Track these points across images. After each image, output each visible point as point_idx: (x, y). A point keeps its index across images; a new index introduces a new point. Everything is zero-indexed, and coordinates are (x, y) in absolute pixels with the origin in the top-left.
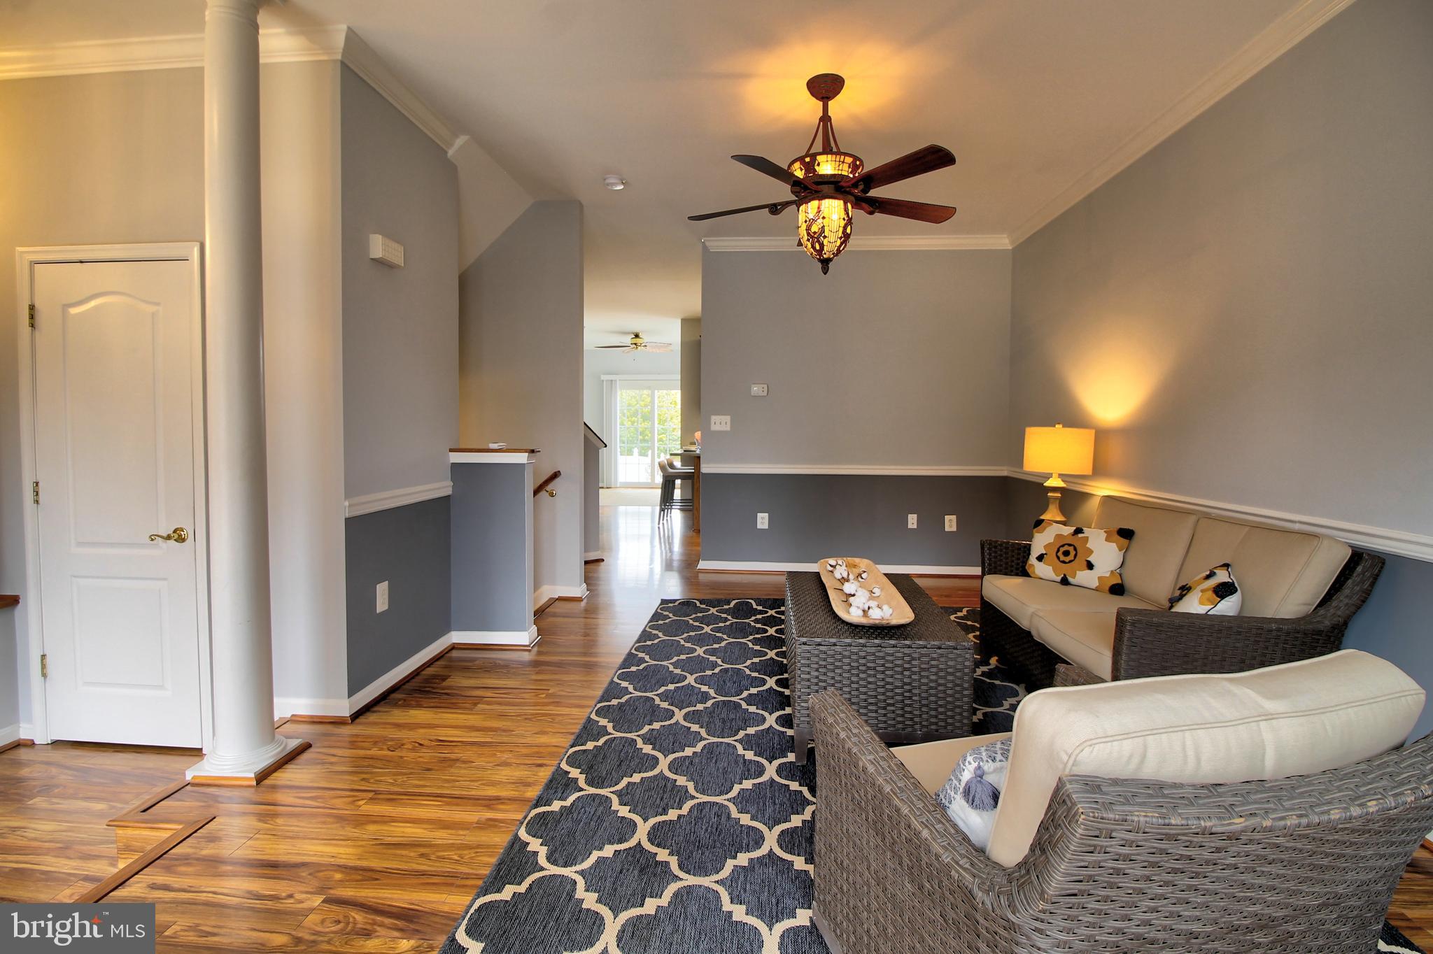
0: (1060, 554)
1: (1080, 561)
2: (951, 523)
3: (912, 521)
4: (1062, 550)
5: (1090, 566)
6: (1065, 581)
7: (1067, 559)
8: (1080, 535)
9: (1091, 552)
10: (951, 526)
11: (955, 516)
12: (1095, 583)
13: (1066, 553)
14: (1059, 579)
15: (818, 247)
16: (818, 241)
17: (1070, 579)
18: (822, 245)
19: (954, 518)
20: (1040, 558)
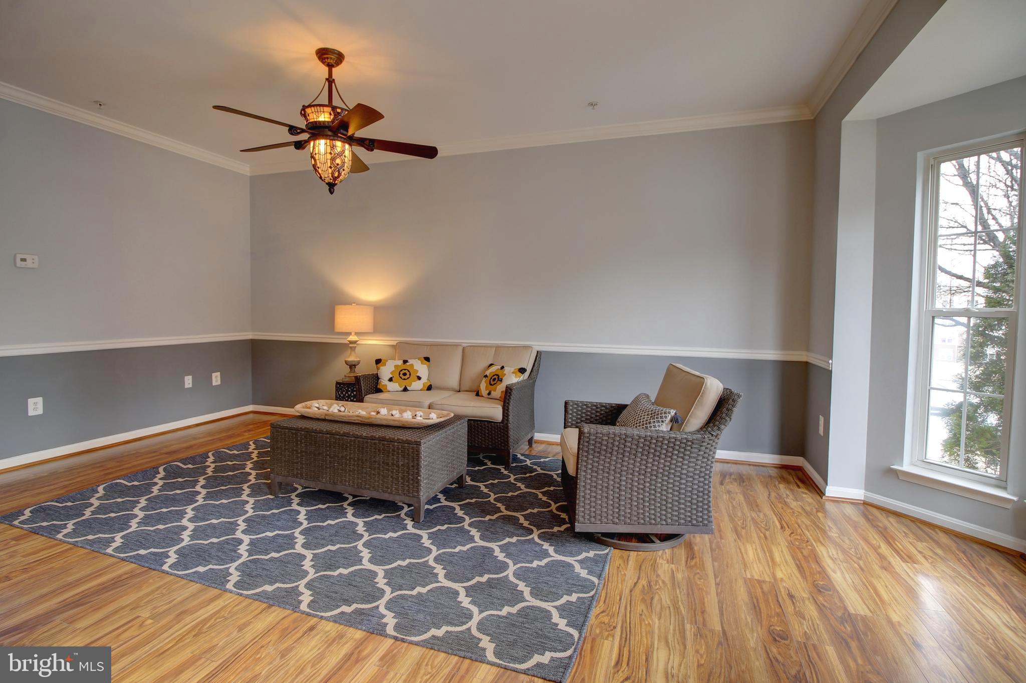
0: (401, 375)
1: (413, 376)
2: (216, 379)
3: (188, 381)
4: (402, 373)
5: (419, 378)
6: (405, 390)
7: (406, 377)
8: (408, 364)
9: (417, 371)
10: (216, 381)
11: (219, 373)
12: (421, 387)
13: (405, 374)
14: (402, 389)
15: (336, 175)
16: (339, 171)
17: (408, 388)
18: (340, 175)
19: (218, 374)
20: (391, 380)
